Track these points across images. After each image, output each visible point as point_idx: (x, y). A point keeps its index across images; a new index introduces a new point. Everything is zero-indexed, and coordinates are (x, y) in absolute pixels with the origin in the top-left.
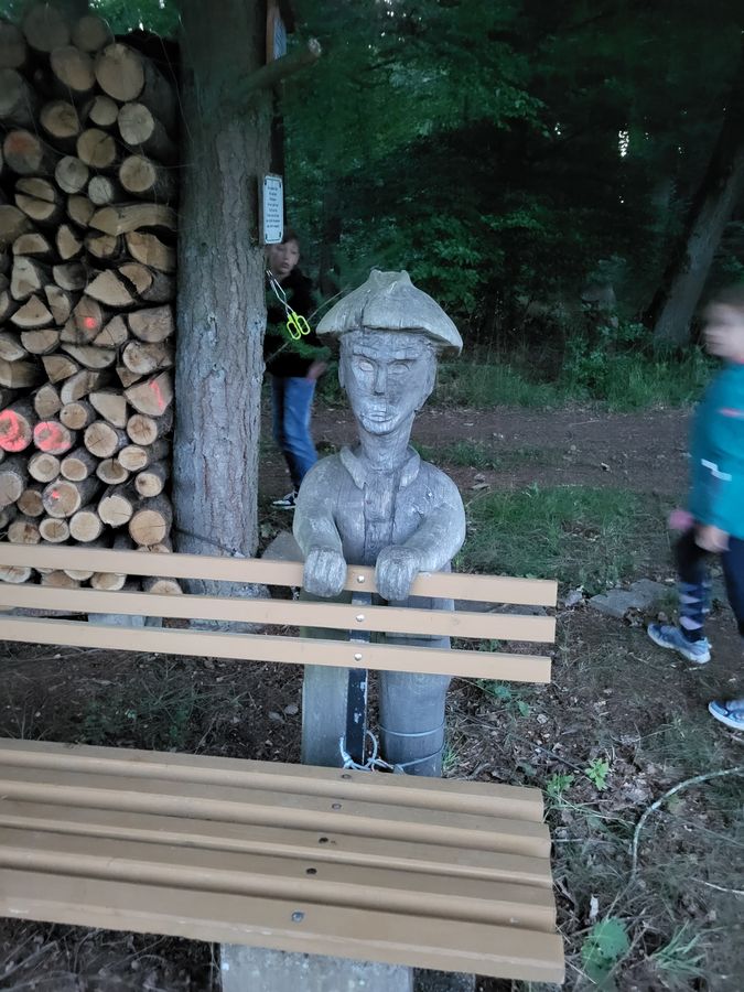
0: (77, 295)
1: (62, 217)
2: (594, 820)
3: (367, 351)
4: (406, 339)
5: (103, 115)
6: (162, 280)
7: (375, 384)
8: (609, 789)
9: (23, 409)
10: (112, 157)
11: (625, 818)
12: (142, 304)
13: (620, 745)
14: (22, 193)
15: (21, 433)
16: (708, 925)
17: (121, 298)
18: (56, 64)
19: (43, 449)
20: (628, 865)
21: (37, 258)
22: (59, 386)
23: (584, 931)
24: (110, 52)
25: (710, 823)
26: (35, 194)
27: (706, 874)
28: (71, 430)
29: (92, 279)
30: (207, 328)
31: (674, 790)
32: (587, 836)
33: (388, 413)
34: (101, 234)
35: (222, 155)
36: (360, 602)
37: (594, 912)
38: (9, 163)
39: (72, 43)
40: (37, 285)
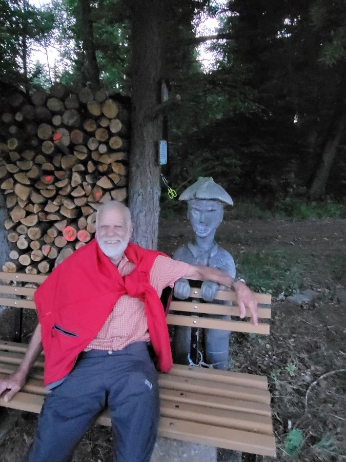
0: (94, 185)
1: (89, 158)
2: (289, 388)
3: (198, 207)
4: (212, 202)
5: (104, 123)
6: (123, 179)
7: (201, 218)
8: (296, 376)
9: (74, 226)
10: (107, 137)
11: (302, 388)
12: (116, 187)
13: (300, 357)
14: (76, 151)
15: (73, 234)
16: (337, 434)
17: (109, 185)
18: (89, 107)
19: (80, 240)
20: (304, 407)
21: (80, 173)
22: (86, 217)
23: (286, 434)
24: (107, 102)
25: (337, 391)
26: (81, 151)
27: (336, 412)
28: (90, 233)
29: (99, 179)
30: (139, 195)
31: (322, 377)
32: (286, 395)
33: (205, 230)
34: (102, 164)
35: (145, 134)
36: (195, 301)
37: (290, 426)
38: (72, 141)
39: (94, 100)
40: (80, 182)
